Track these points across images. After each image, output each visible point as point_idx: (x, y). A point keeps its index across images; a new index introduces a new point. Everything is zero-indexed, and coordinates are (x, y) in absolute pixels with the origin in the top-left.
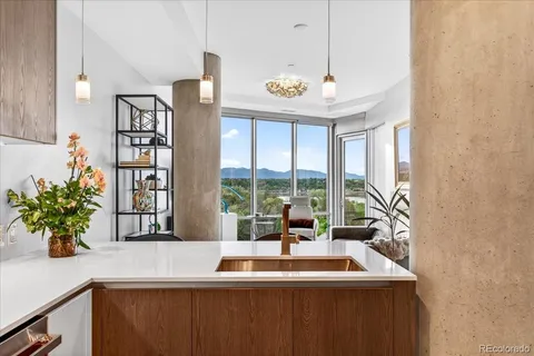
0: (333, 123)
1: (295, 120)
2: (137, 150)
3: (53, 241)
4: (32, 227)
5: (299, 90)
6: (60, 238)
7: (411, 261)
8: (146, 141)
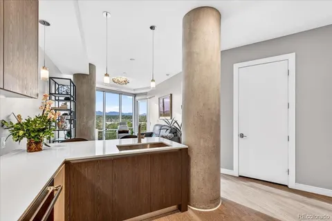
0: (135, 95)
1: (121, 93)
2: (57, 102)
3: (29, 144)
4: (16, 139)
5: (126, 82)
6: (35, 143)
7: (182, 141)
8: (63, 98)
